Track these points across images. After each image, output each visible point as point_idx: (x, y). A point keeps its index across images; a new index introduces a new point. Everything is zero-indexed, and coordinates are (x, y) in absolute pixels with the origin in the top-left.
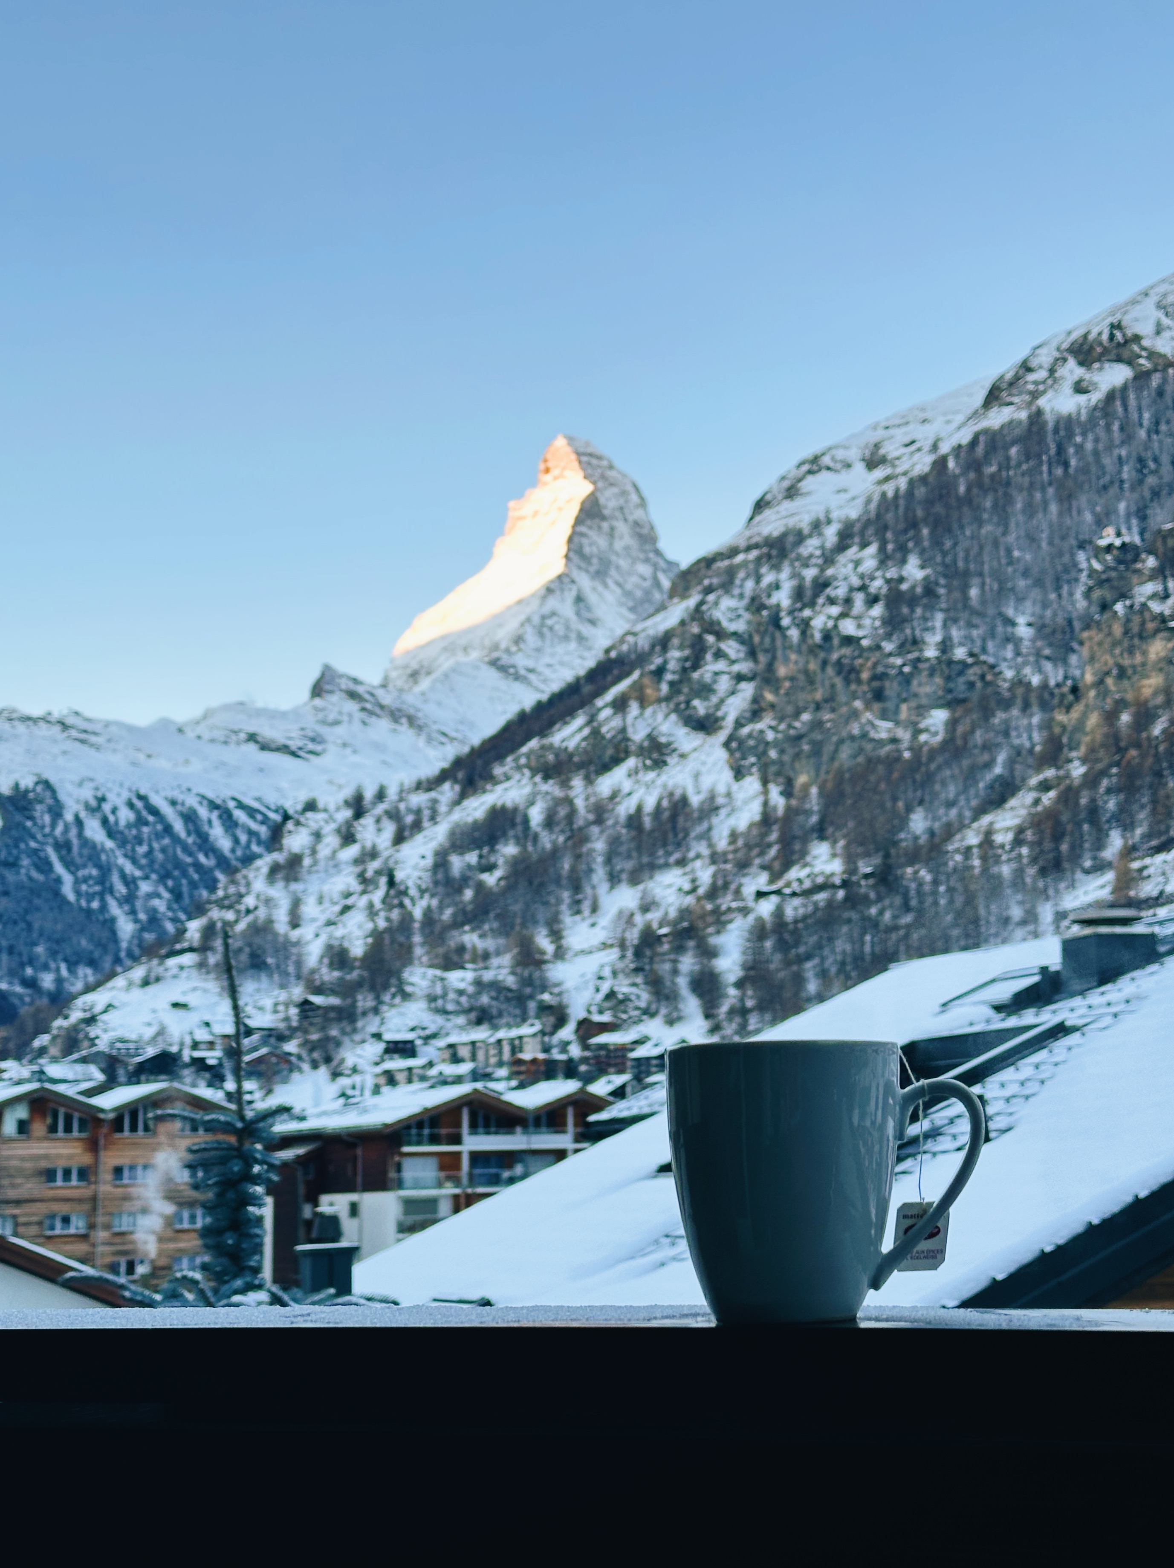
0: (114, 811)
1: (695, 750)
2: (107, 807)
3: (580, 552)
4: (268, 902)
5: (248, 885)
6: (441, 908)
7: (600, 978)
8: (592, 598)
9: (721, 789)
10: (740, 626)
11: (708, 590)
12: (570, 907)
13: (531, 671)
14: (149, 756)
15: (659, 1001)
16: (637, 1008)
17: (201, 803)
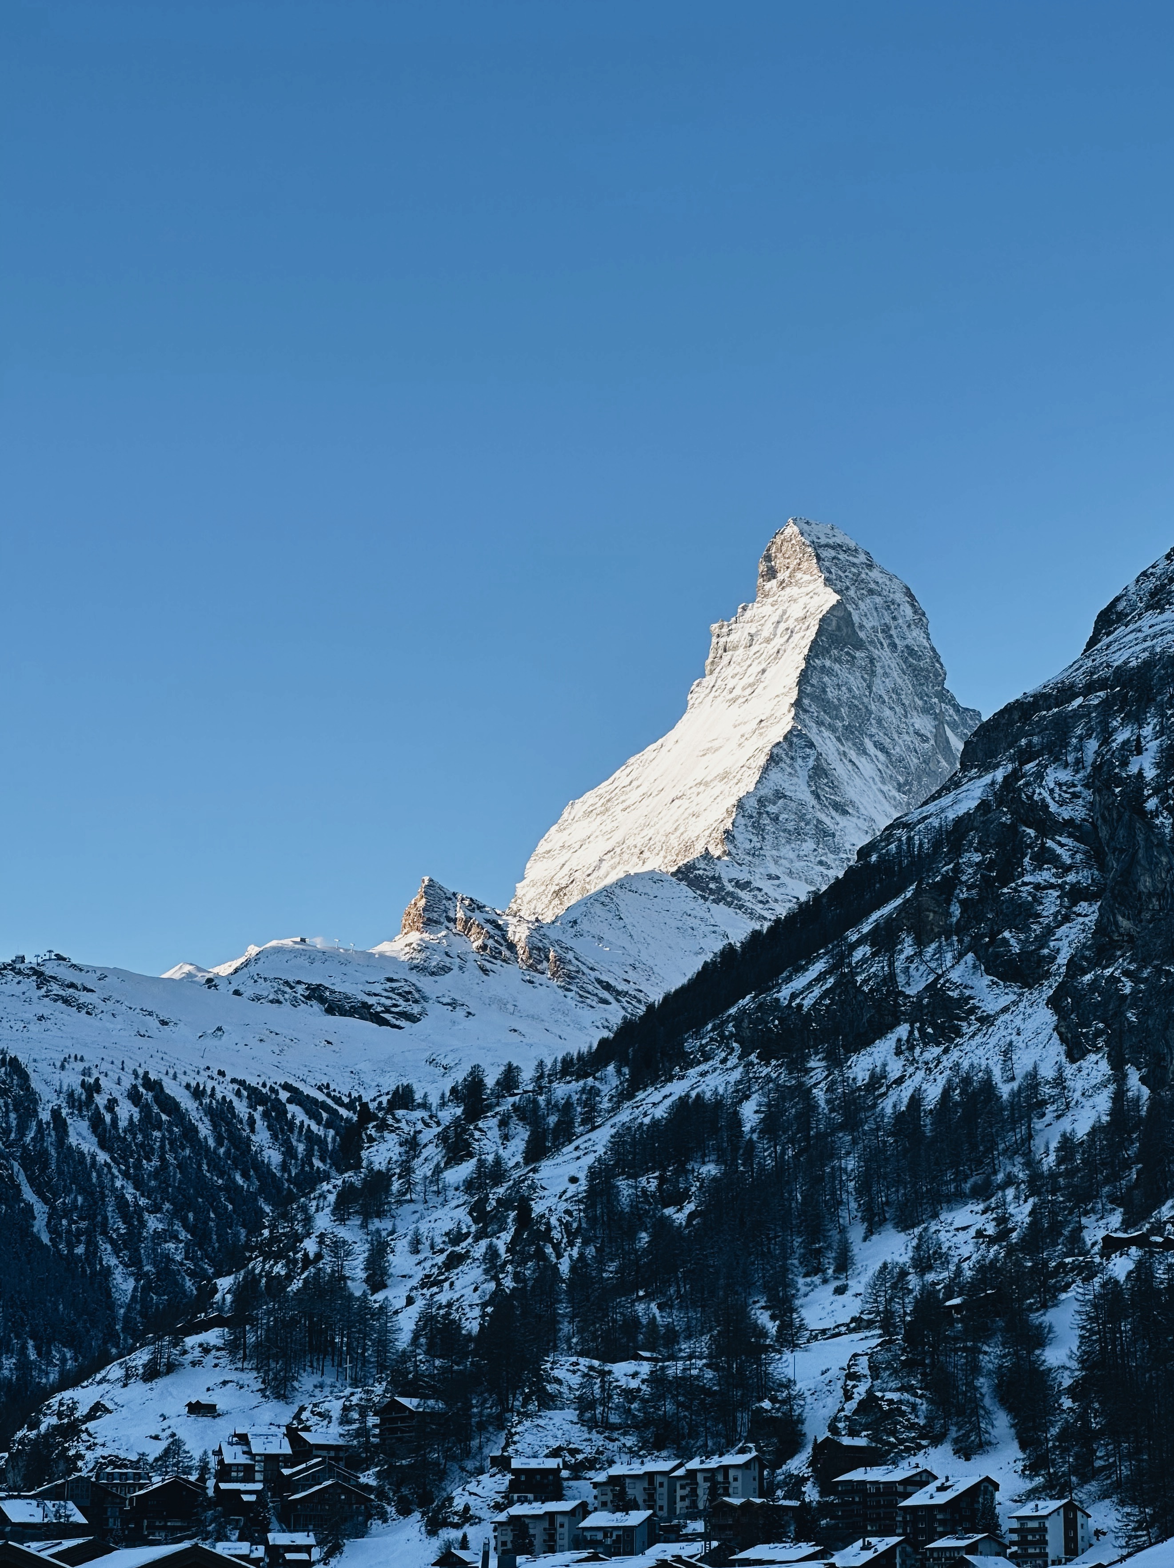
0: (112, 1104)
1: (1005, 1010)
2: (101, 1100)
3: (820, 698)
4: (339, 1247)
5: (308, 1220)
6: (601, 1259)
7: (852, 1376)
8: (840, 770)
9: (1047, 1072)
10: (1075, 812)
11: (1025, 756)
12: (804, 1260)
13: (745, 885)
14: (164, 1023)
15: (947, 1416)
16: (912, 1426)
17: (238, 1094)
